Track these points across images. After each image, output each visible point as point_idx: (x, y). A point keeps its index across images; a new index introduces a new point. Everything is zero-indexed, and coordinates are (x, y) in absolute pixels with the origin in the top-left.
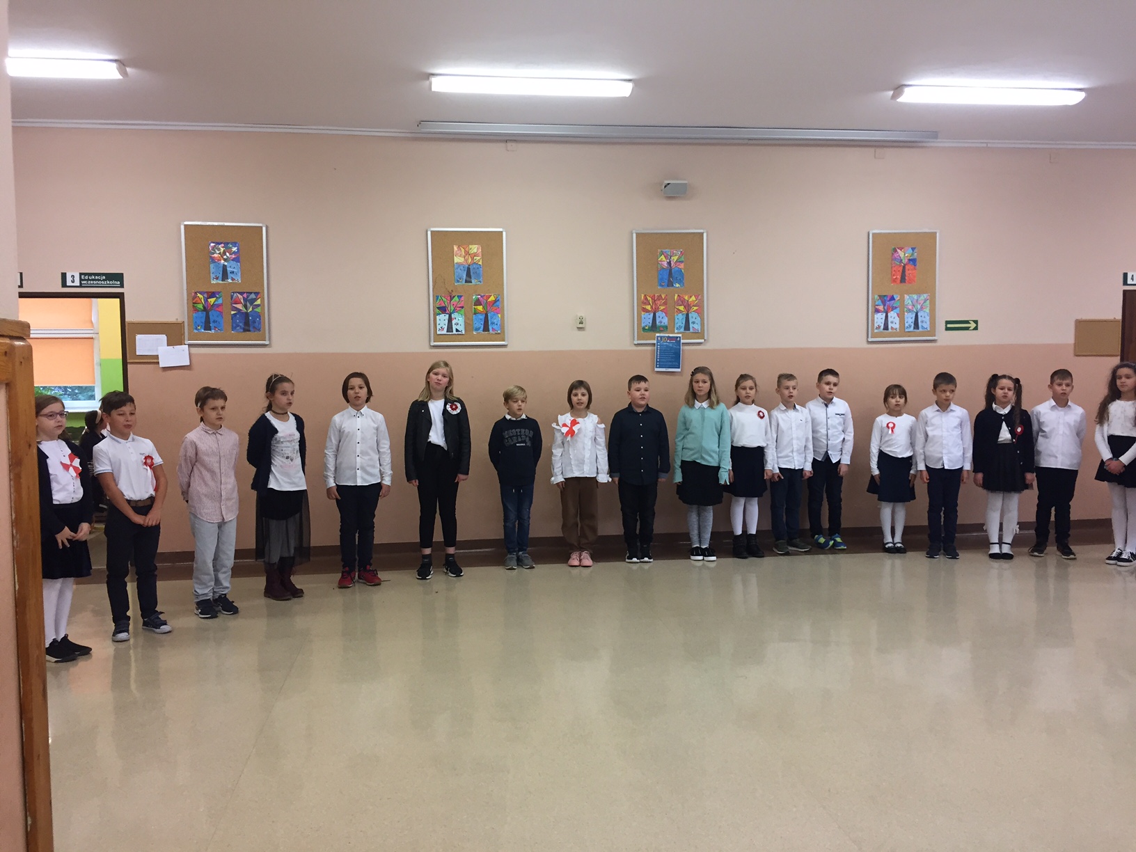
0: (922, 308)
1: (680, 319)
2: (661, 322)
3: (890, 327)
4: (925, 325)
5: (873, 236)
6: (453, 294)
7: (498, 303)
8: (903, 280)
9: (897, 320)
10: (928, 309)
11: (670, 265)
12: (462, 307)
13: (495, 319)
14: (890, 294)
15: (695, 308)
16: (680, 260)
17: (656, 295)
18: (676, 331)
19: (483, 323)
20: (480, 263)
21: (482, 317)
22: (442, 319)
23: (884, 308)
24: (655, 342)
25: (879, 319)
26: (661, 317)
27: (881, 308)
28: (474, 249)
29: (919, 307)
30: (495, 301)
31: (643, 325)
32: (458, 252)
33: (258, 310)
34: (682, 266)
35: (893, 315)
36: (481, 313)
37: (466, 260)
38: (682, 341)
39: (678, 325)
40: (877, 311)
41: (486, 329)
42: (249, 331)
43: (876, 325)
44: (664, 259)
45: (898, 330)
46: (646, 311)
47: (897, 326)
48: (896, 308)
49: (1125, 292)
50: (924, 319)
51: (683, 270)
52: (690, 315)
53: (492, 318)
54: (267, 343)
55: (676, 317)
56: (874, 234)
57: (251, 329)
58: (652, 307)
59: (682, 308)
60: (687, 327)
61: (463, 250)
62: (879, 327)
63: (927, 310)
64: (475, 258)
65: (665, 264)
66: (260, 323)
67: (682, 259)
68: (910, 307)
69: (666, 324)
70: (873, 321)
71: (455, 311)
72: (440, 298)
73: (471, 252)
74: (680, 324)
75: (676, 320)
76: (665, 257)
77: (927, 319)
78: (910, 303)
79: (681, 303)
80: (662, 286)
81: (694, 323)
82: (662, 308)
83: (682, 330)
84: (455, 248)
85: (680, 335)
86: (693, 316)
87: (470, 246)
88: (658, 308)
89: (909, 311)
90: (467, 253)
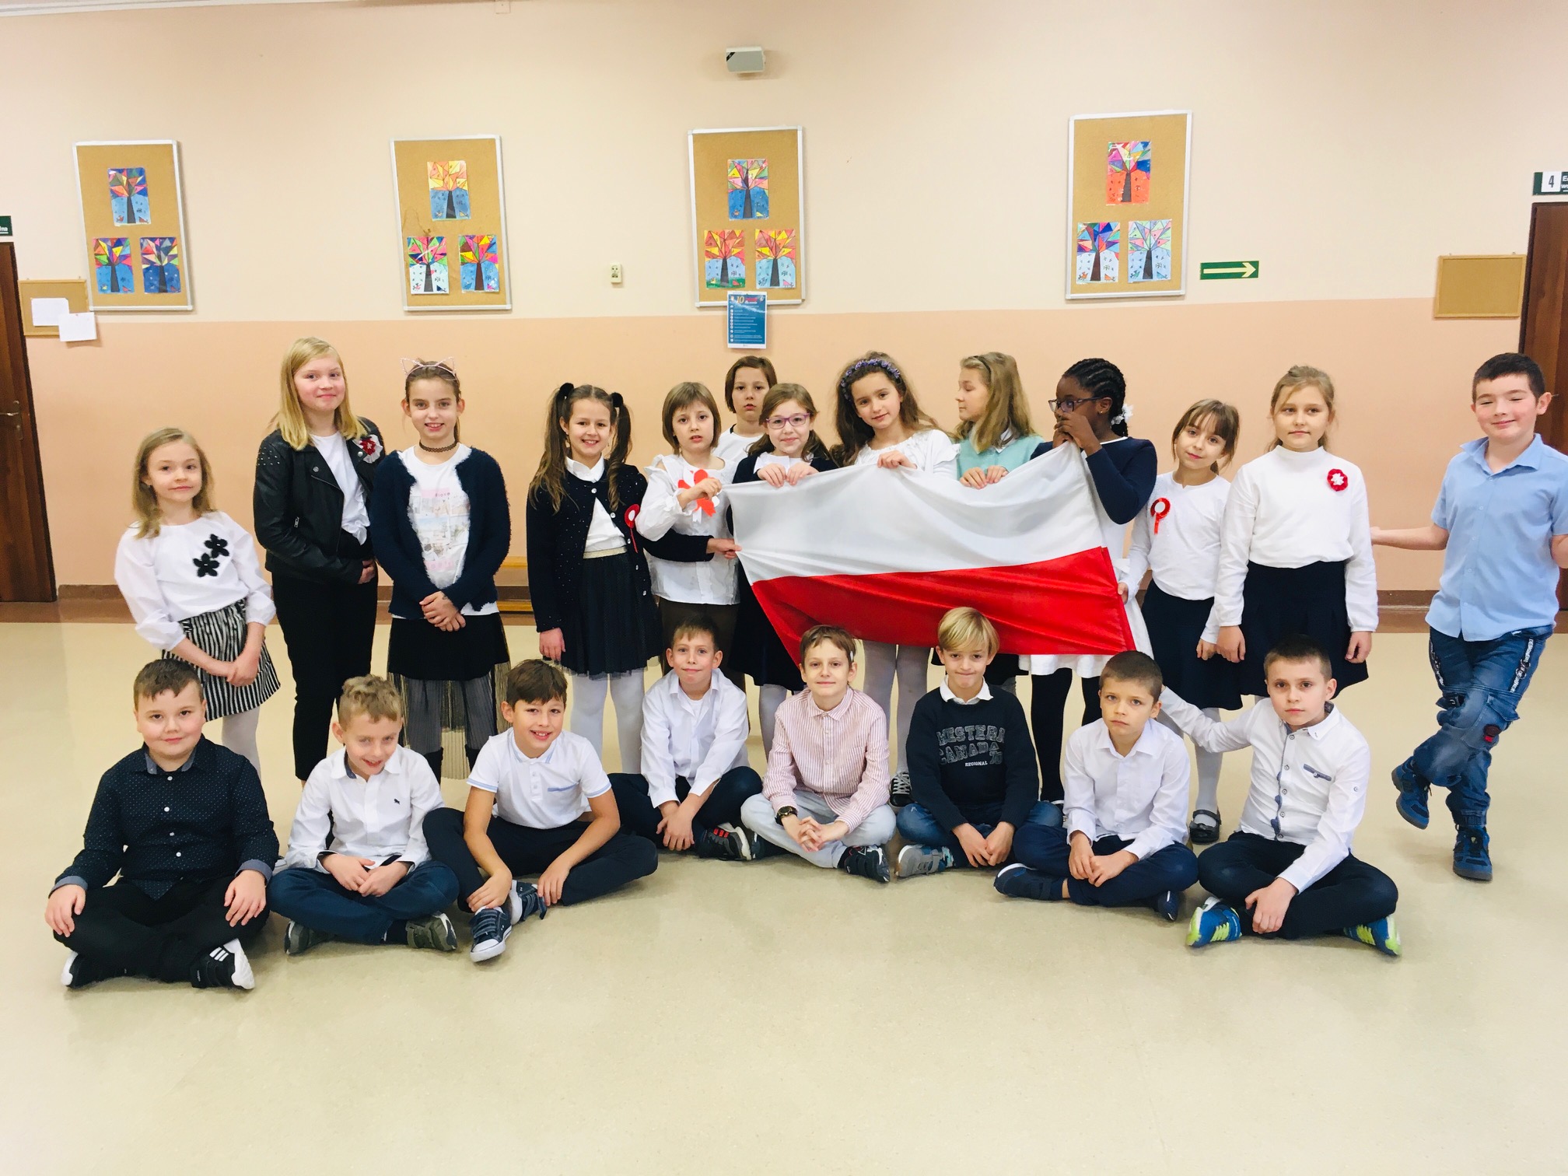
0: (1158, 242)
1: (764, 267)
2: (734, 273)
3: (1102, 275)
4: (1163, 272)
5: (1076, 126)
6: (432, 235)
7: (494, 247)
8: (1127, 197)
9: (1116, 263)
10: (1169, 243)
11: (747, 186)
12: (444, 254)
13: (490, 271)
14: (1103, 220)
15: (787, 250)
16: (762, 175)
17: (727, 231)
18: (758, 287)
19: (474, 277)
20: (466, 188)
21: (474, 268)
22: (418, 271)
23: (1093, 244)
24: (726, 303)
25: (1086, 261)
26: (735, 266)
27: (1088, 244)
28: (457, 166)
29: (1153, 242)
30: (491, 245)
31: (707, 278)
32: (434, 172)
33: (175, 262)
34: (765, 184)
35: (1107, 255)
36: (471, 263)
37: (446, 184)
38: (767, 302)
39: (761, 277)
40: (1081, 249)
41: (479, 285)
42: (166, 291)
43: (1079, 273)
44: (738, 175)
45: (1117, 281)
46: (713, 256)
47: (1115, 273)
48: (1113, 243)
49: (1536, 207)
50: (1160, 261)
51: (766, 191)
52: (779, 260)
53: (487, 268)
54: (189, 307)
55: (758, 265)
56: (1076, 122)
57: (168, 289)
58: (720, 251)
59: (766, 251)
60: (775, 281)
61: (441, 170)
62: (1084, 276)
63: (1168, 246)
64: (458, 180)
65: (739, 184)
66: (178, 280)
67: (765, 173)
68: (1138, 243)
69: (743, 276)
70: (1074, 264)
71: (434, 260)
72: (412, 241)
73: (452, 171)
74: (764, 275)
75: (759, 271)
76: (739, 171)
77: (1168, 261)
78: (1139, 235)
79: (764, 242)
80: (736, 217)
81: (785, 273)
82: (736, 251)
83: (768, 285)
84: (430, 165)
85: (765, 293)
86: (784, 264)
87: (451, 163)
88: (730, 251)
89: (1137, 247)
90: (447, 173)
